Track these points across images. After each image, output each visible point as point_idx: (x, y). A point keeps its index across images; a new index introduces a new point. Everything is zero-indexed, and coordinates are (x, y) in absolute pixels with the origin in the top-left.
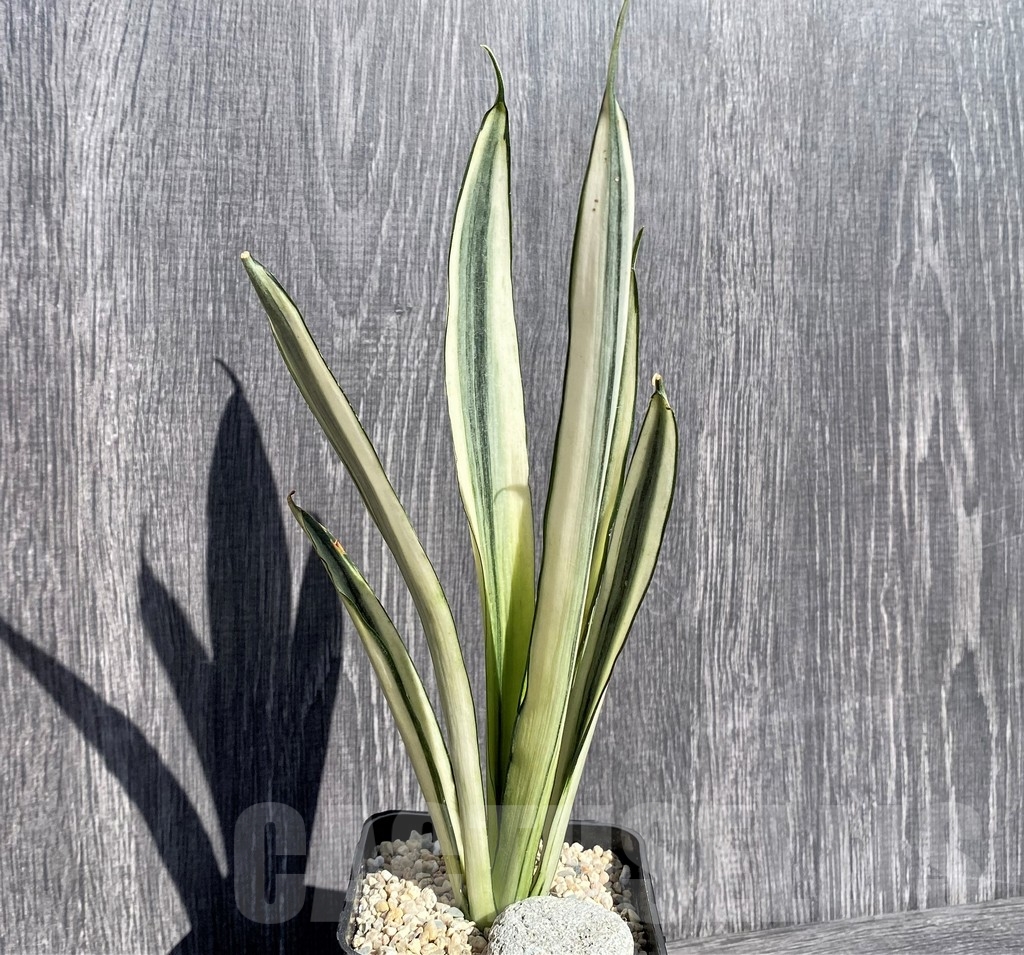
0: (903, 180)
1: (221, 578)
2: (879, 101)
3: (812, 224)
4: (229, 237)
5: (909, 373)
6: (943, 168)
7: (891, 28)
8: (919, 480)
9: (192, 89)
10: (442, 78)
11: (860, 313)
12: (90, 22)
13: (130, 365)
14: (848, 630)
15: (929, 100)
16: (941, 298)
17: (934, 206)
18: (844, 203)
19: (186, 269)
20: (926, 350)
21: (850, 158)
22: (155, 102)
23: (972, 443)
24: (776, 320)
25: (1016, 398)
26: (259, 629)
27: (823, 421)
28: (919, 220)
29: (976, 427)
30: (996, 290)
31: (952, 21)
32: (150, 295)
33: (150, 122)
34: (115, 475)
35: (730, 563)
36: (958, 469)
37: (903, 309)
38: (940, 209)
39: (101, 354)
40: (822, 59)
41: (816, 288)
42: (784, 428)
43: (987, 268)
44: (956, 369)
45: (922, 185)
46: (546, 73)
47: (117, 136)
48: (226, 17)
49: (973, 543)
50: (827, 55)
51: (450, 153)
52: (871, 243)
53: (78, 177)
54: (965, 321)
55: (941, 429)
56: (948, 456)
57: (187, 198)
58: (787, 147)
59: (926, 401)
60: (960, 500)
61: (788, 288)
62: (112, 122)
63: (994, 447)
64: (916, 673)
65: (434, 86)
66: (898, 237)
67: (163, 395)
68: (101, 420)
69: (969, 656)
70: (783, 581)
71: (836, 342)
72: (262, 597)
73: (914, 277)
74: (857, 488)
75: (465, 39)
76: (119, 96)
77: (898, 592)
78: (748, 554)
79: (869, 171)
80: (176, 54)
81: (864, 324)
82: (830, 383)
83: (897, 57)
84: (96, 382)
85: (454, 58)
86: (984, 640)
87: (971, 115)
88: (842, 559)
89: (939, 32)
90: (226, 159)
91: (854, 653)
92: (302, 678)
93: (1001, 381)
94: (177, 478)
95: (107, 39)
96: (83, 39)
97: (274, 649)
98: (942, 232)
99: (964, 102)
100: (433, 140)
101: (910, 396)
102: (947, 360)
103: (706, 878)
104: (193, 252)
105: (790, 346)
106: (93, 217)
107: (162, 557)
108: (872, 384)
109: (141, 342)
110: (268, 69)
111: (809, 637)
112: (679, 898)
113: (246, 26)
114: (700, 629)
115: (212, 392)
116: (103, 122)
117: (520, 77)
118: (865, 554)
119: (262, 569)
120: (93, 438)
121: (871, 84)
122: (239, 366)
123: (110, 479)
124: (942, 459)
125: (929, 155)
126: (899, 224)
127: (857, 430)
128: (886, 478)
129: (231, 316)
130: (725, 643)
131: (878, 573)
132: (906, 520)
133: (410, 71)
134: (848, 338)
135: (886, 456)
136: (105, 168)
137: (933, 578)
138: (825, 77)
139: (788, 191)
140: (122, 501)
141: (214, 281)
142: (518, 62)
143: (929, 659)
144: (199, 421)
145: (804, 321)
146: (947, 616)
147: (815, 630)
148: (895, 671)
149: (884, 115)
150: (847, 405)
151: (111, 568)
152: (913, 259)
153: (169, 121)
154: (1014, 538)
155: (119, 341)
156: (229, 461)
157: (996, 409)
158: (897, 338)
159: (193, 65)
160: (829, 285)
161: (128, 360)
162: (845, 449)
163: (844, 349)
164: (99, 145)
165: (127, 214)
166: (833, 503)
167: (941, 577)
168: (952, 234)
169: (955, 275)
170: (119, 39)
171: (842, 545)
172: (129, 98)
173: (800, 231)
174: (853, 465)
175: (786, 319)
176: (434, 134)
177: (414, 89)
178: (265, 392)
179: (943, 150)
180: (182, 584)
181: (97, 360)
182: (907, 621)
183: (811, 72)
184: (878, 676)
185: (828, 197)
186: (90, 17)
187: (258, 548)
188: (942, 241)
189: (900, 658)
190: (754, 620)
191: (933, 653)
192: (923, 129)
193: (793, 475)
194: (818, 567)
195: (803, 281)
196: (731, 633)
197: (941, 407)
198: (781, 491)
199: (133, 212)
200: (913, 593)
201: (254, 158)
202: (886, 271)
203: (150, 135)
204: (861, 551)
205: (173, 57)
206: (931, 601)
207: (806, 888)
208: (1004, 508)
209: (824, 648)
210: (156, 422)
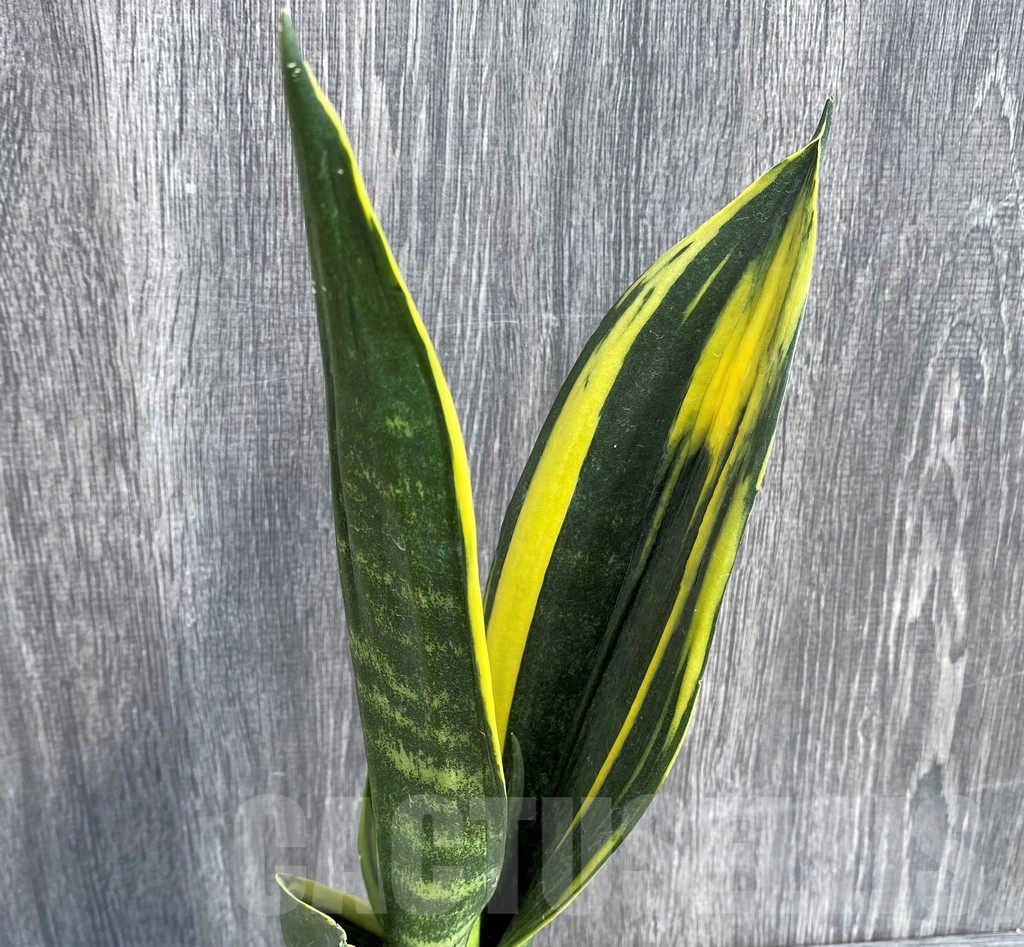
0: (927, 385)
1: (285, 717)
2: (910, 315)
3: (826, 429)
4: (280, 467)
5: (910, 551)
6: (970, 372)
7: (933, 244)
8: (909, 635)
9: (241, 348)
10: (470, 323)
11: (866, 502)
12: (145, 298)
13: (202, 568)
14: (825, 748)
15: (965, 309)
16: (952, 486)
17: (957, 407)
18: (861, 408)
19: (244, 494)
20: (930, 531)
21: (872, 367)
22: (209, 361)
23: (966, 606)
24: (782, 511)
25: (1016, 568)
26: (317, 751)
27: (820, 591)
28: (939, 421)
29: (971, 593)
30: (1011, 477)
31: (1001, 232)
32: (216, 515)
33: (205, 379)
34: (195, 648)
35: (721, 700)
36: (948, 626)
37: (910, 497)
38: (963, 409)
39: (177, 561)
40: (854, 277)
41: (825, 483)
42: (781, 598)
43: (1005, 459)
44: (958, 546)
45: (946, 389)
46: (570, 312)
47: (178, 392)
48: (268, 284)
49: (954, 684)
50: (858, 274)
51: (477, 388)
52: (886, 443)
53: (148, 426)
54: (974, 505)
55: (936, 595)
56: (940, 617)
57: (242, 437)
58: (807, 362)
59: (924, 573)
60: (946, 651)
61: (796, 484)
62: (172, 380)
63: (987, 609)
64: (885, 780)
65: (463, 331)
66: (915, 435)
67: (230, 588)
68: (182, 610)
69: (937, 769)
70: (769, 714)
71: (840, 528)
72: (319, 730)
73: (926, 470)
74: (847, 642)
75: (492, 287)
76: (178, 358)
77: (876, 721)
78: (738, 694)
79: (891, 379)
80: (225, 320)
81: (870, 511)
82: (830, 560)
83: (935, 271)
84: (175, 582)
85: (482, 304)
86: (954, 756)
87: (1010, 321)
88: (826, 697)
89: (985, 243)
90: (275, 404)
91: (829, 765)
92: (353, 783)
93: (1003, 555)
94: (246, 648)
95: (162, 310)
96: (141, 312)
97: (330, 765)
98: (961, 430)
99: (1004, 308)
100: (462, 376)
101: (908, 569)
102: (949, 540)
103: (682, 915)
104: (250, 480)
105: (794, 532)
106: (163, 459)
107: (237, 703)
108: (872, 561)
109: (209, 551)
110: (308, 326)
111: (789, 754)
112: (659, 926)
113: (287, 291)
114: (690, 747)
115: (271, 584)
116: (165, 381)
117: (544, 316)
118: (848, 692)
119: (318, 710)
120: (176, 623)
121: (903, 299)
122: (293, 565)
123: (192, 651)
124: (934, 619)
125: (957, 361)
126: (917, 424)
127: (852, 598)
128: (876, 635)
129: (285, 528)
130: (712, 757)
131: (859, 707)
132: (891, 668)
133: (440, 319)
134: (852, 523)
135: (878, 618)
136: (170, 418)
137: (912, 711)
138: (855, 295)
139: (804, 401)
140: (202, 666)
141: (269, 502)
142: (542, 303)
143: (898, 771)
144: (262, 608)
145: (810, 511)
146: (920, 737)
147: (793, 748)
148: (865, 779)
149: (914, 326)
150: (845, 578)
151: (197, 711)
152: (928, 454)
153: (223, 376)
154: (995, 680)
155: (192, 551)
156: (288, 636)
157: (994, 578)
158: (901, 522)
159: (241, 328)
160: (838, 480)
161: (200, 565)
162: (839, 614)
163: (847, 532)
164: (163, 399)
165: (191, 453)
166: (821, 655)
167: (918, 710)
168: (972, 430)
169: (969, 466)
170: (173, 311)
171: (827, 686)
172: (185, 361)
173: (813, 435)
174: (844, 625)
175: (792, 510)
176: (462, 371)
177: (443, 335)
178: (316, 583)
179: (974, 355)
180: (254, 721)
181: (175, 566)
182: (881, 742)
183: (841, 291)
184: (849, 782)
185: (845, 404)
186: (145, 294)
187: (314, 696)
188: (960, 437)
189: (871, 770)
190: (740, 741)
191: (903, 766)
192: (954, 337)
193: (786, 633)
194: (802, 703)
195: (813, 478)
196: (718, 751)
197: (938, 577)
198: (774, 647)
199: (196, 451)
200: (890, 722)
201: (299, 402)
202: (897, 466)
203: (207, 389)
204: (845, 691)
205: (222, 323)
206: (907, 728)
207: (767, 922)
208: (989, 657)
209: (802, 761)
210: (227, 608)
